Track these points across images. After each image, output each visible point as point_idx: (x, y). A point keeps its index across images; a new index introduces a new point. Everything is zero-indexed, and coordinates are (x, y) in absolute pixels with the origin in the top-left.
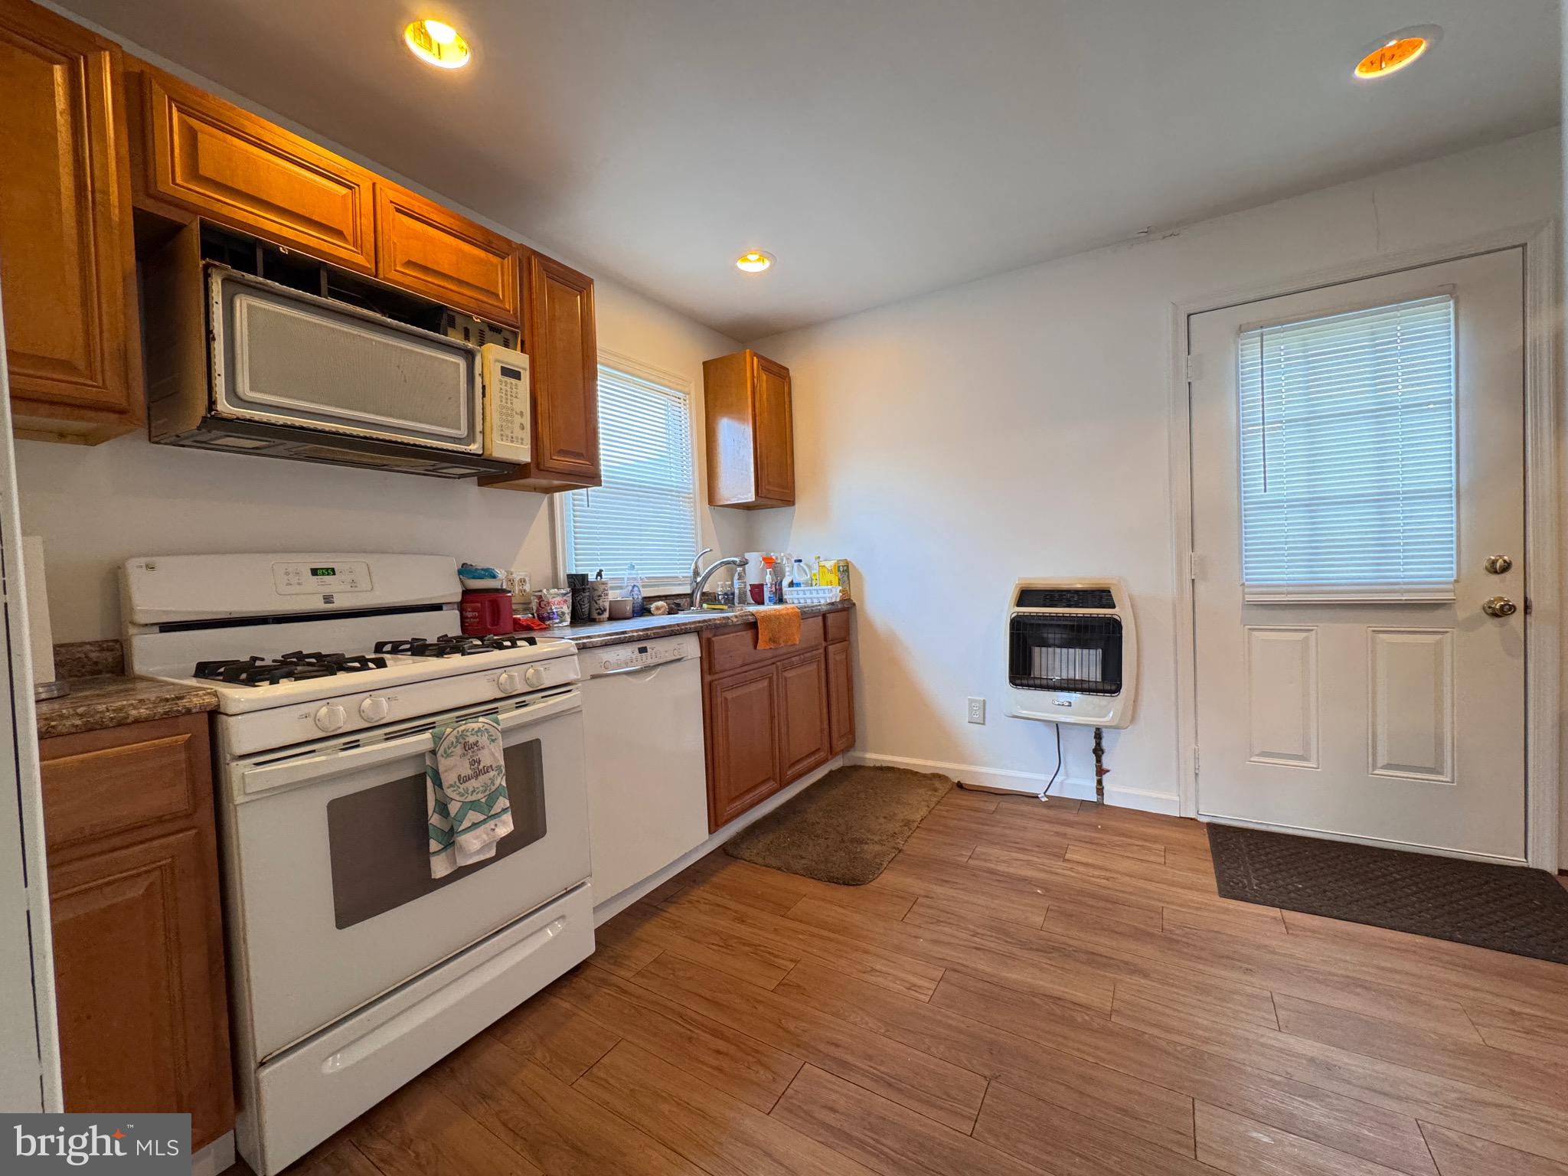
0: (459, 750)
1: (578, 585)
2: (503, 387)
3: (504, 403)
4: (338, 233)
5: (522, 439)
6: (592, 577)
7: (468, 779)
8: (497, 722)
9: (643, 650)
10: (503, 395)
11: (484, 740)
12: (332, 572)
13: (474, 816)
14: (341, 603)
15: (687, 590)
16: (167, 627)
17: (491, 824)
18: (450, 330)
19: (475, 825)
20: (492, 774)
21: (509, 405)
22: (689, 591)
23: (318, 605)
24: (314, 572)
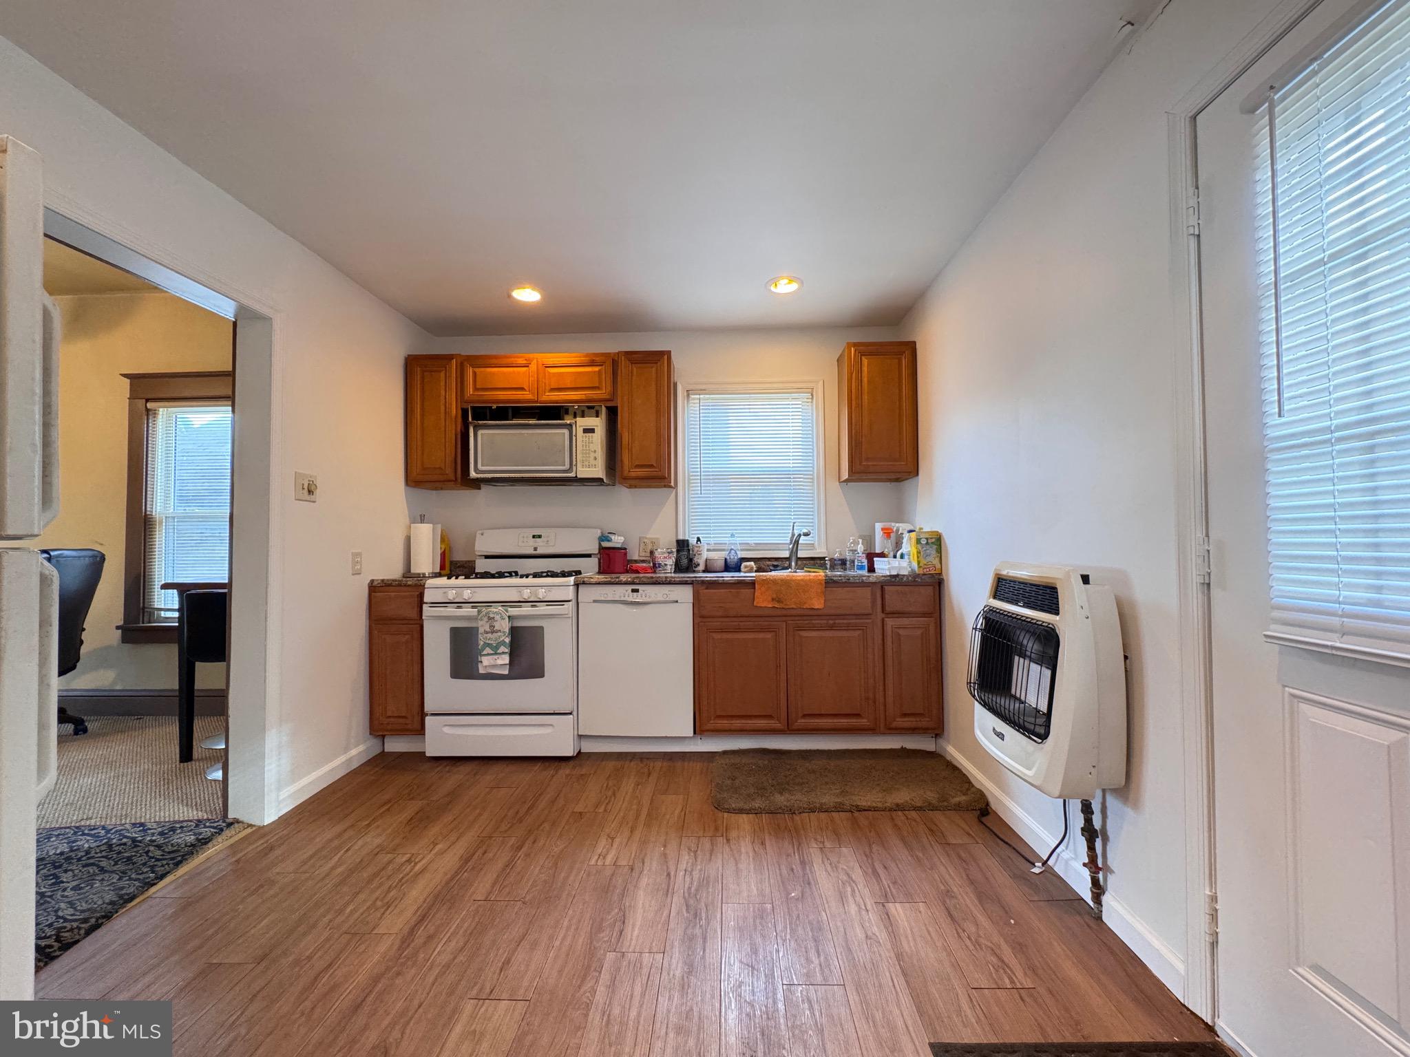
0: (486, 619)
1: (682, 545)
2: (584, 439)
3: (584, 448)
4: (523, 389)
5: (595, 465)
6: (693, 541)
7: (487, 633)
8: (507, 611)
9: (636, 591)
10: (584, 444)
11: (497, 617)
12: (540, 537)
13: (488, 650)
14: (540, 551)
15: (786, 554)
16: (487, 557)
17: (496, 657)
18: (566, 417)
19: (488, 654)
20: (499, 634)
21: (587, 448)
22: (788, 556)
23: (531, 551)
24: (534, 537)
